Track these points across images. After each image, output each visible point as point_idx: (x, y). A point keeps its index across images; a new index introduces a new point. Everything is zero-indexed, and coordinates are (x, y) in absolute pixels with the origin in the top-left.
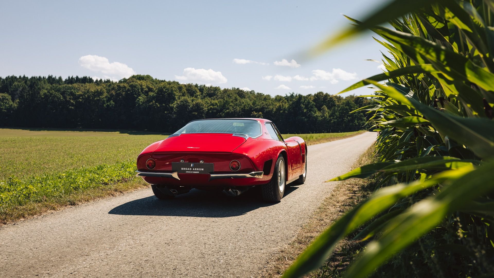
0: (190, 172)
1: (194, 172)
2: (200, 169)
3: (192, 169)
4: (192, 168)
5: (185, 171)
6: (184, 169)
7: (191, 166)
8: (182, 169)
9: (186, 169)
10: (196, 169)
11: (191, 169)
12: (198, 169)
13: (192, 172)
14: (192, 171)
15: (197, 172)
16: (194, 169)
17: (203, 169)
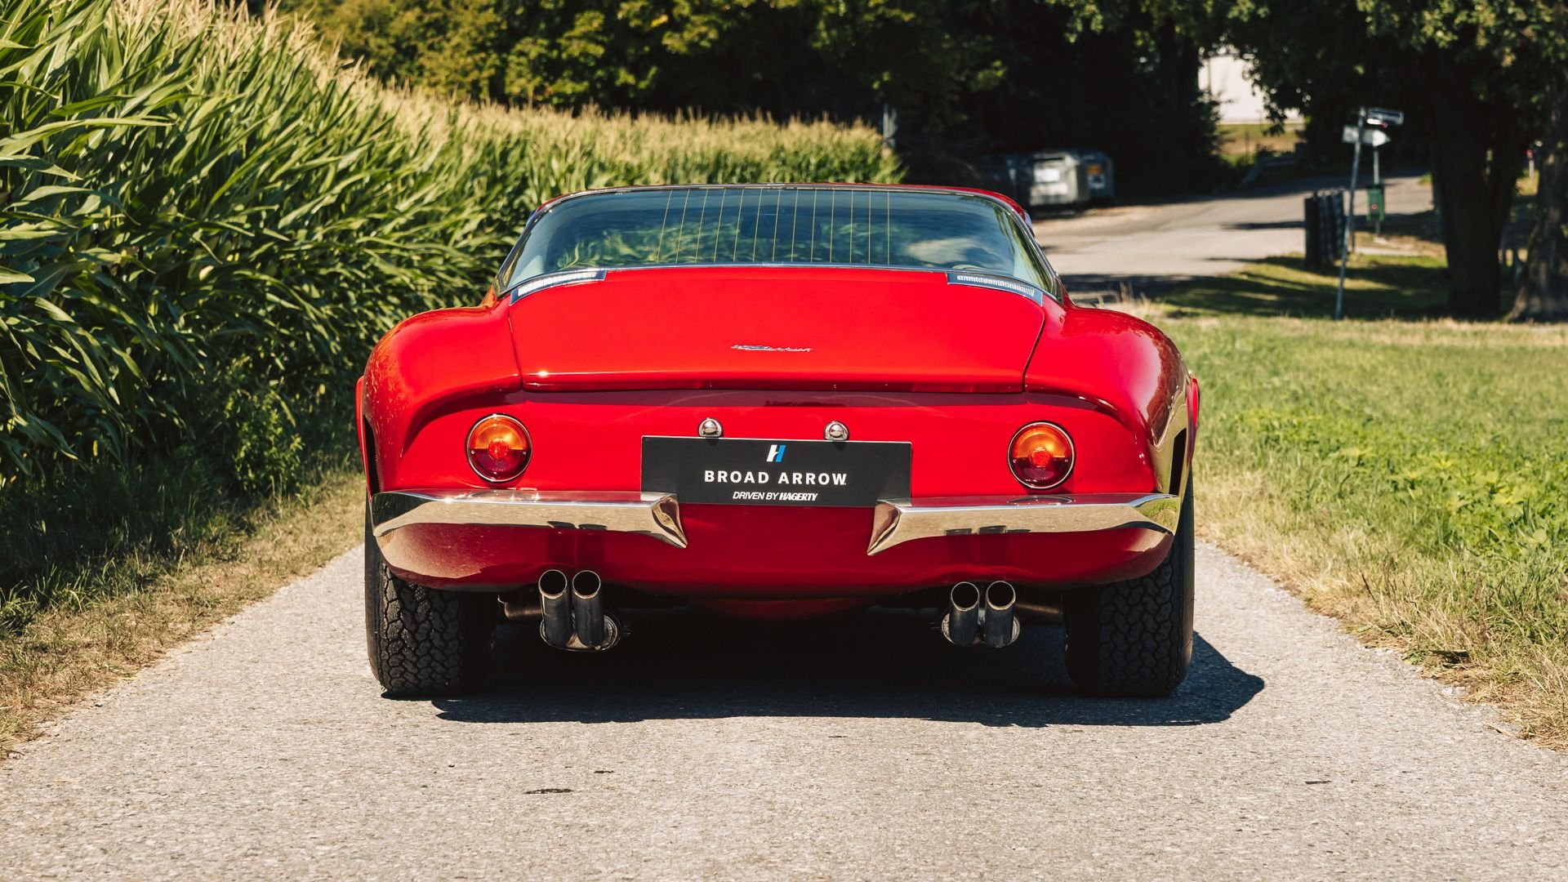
0: (761, 496)
1: (784, 497)
2: (824, 479)
3: (774, 477)
4: (774, 469)
5: (730, 487)
6: (722, 476)
7: (770, 459)
8: (709, 476)
9: (736, 477)
10: (797, 478)
11: (764, 477)
12: (810, 478)
13: (770, 496)
14: (773, 486)
15: (804, 497)
16: (783, 478)
17: (840, 479)
